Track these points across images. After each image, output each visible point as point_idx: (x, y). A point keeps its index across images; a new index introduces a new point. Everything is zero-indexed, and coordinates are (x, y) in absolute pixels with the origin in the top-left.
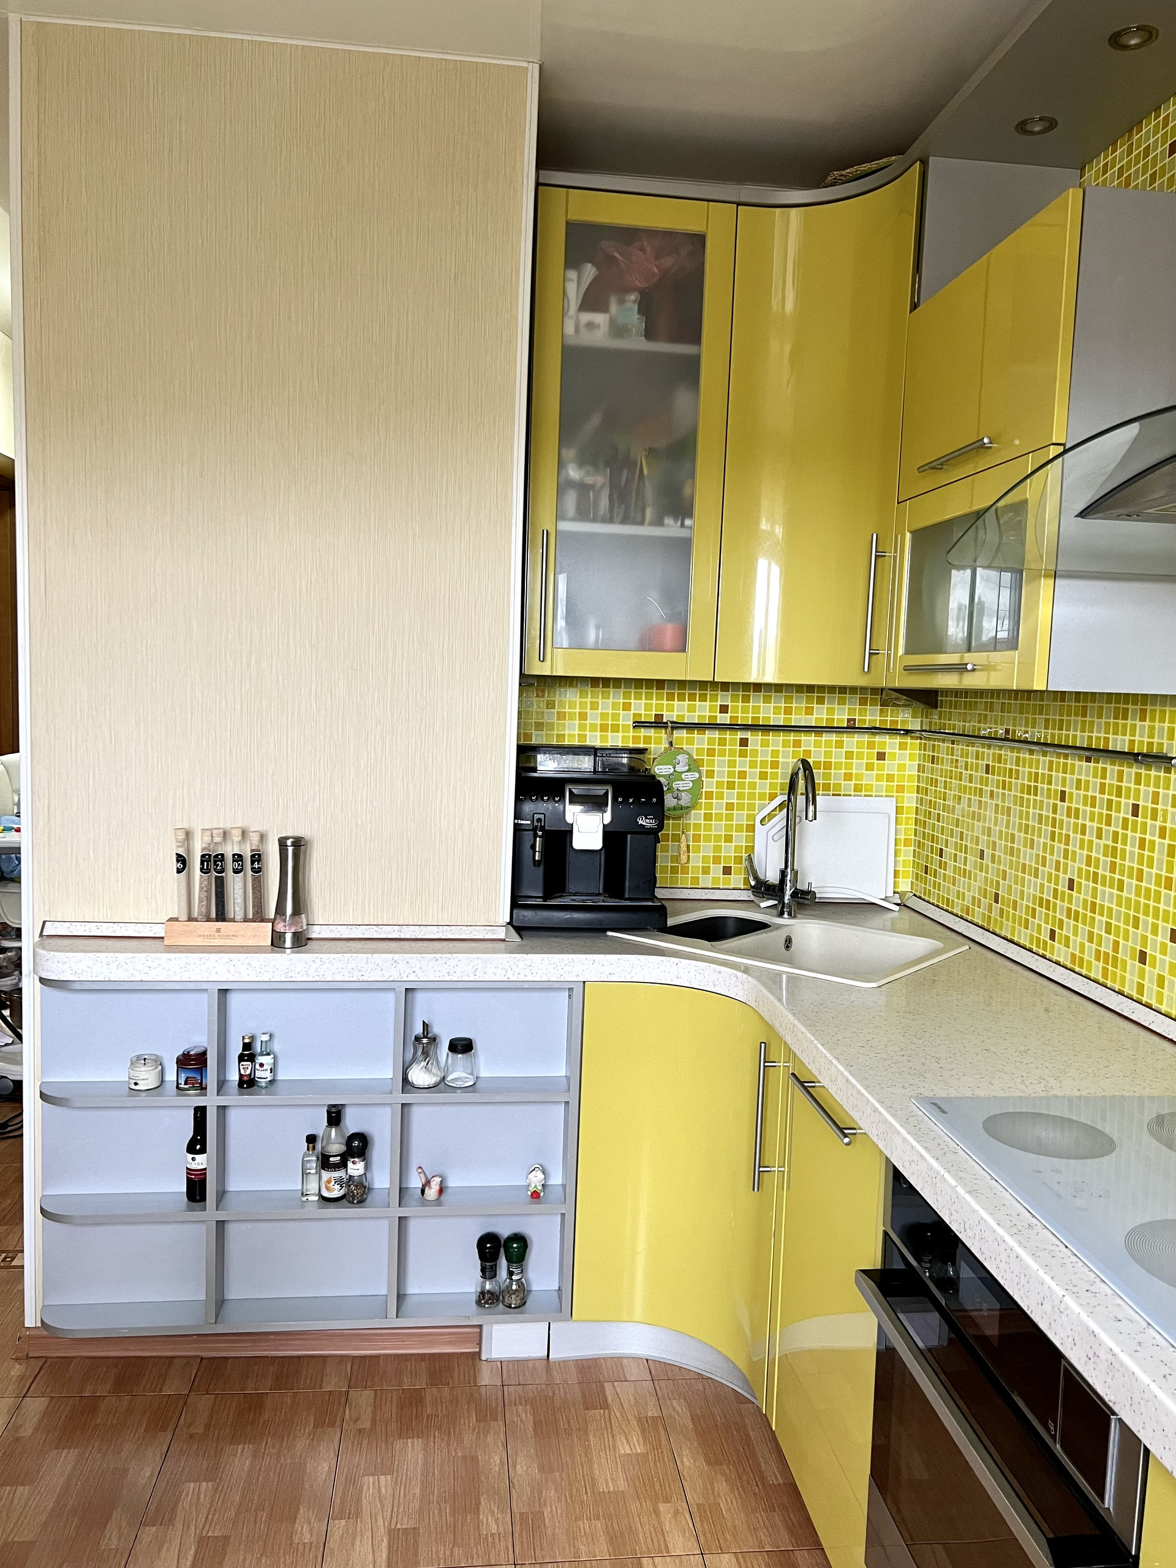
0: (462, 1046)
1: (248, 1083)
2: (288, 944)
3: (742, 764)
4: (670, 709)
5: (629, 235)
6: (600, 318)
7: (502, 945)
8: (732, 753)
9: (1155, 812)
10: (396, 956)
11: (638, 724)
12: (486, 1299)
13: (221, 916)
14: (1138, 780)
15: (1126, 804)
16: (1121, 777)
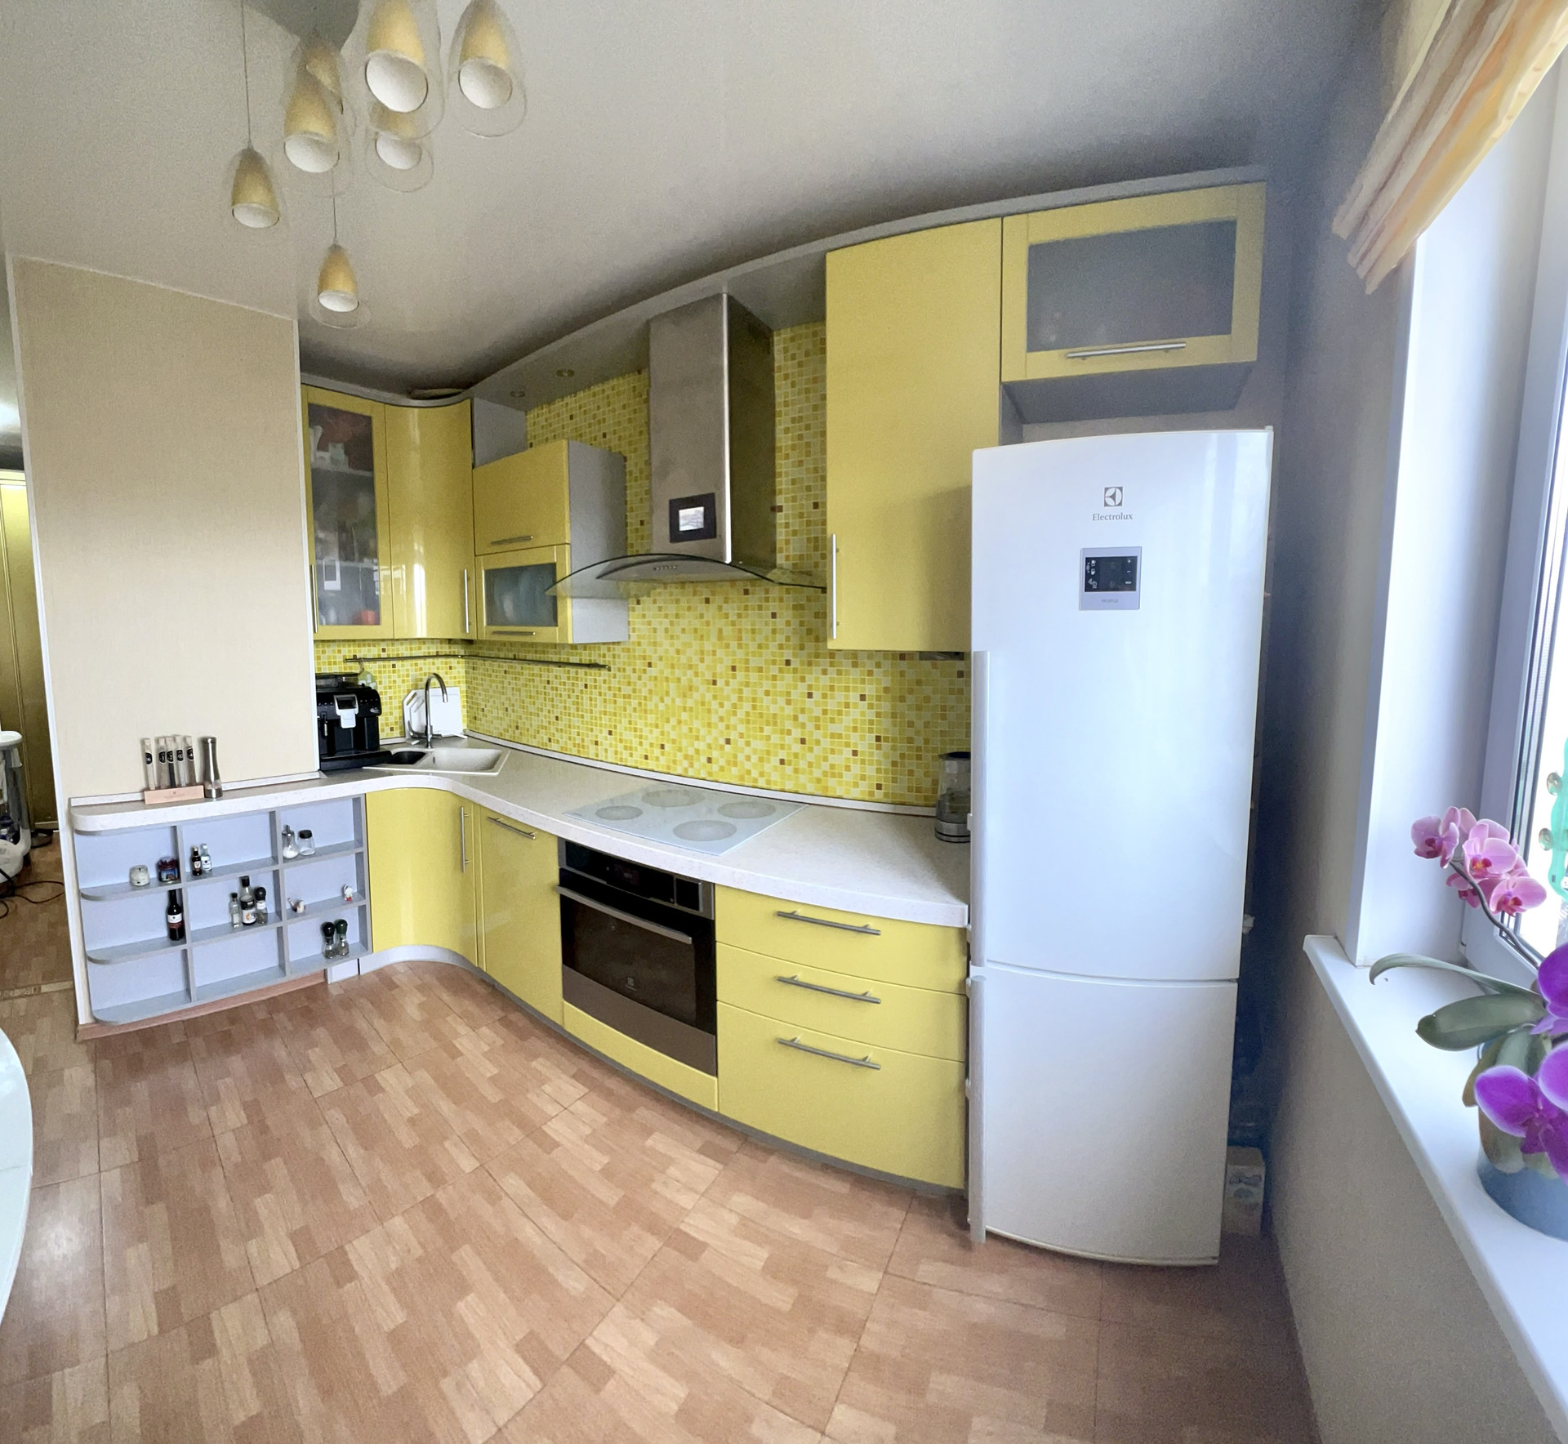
0: (306, 835)
1: (197, 873)
2: (214, 795)
3: (394, 677)
4: (360, 652)
5: (335, 413)
6: (326, 455)
7: (318, 781)
8: (389, 672)
9: (595, 686)
10: (277, 794)
11: (346, 660)
12: (328, 954)
13: (172, 785)
14: (586, 674)
15: (581, 684)
16: (577, 673)
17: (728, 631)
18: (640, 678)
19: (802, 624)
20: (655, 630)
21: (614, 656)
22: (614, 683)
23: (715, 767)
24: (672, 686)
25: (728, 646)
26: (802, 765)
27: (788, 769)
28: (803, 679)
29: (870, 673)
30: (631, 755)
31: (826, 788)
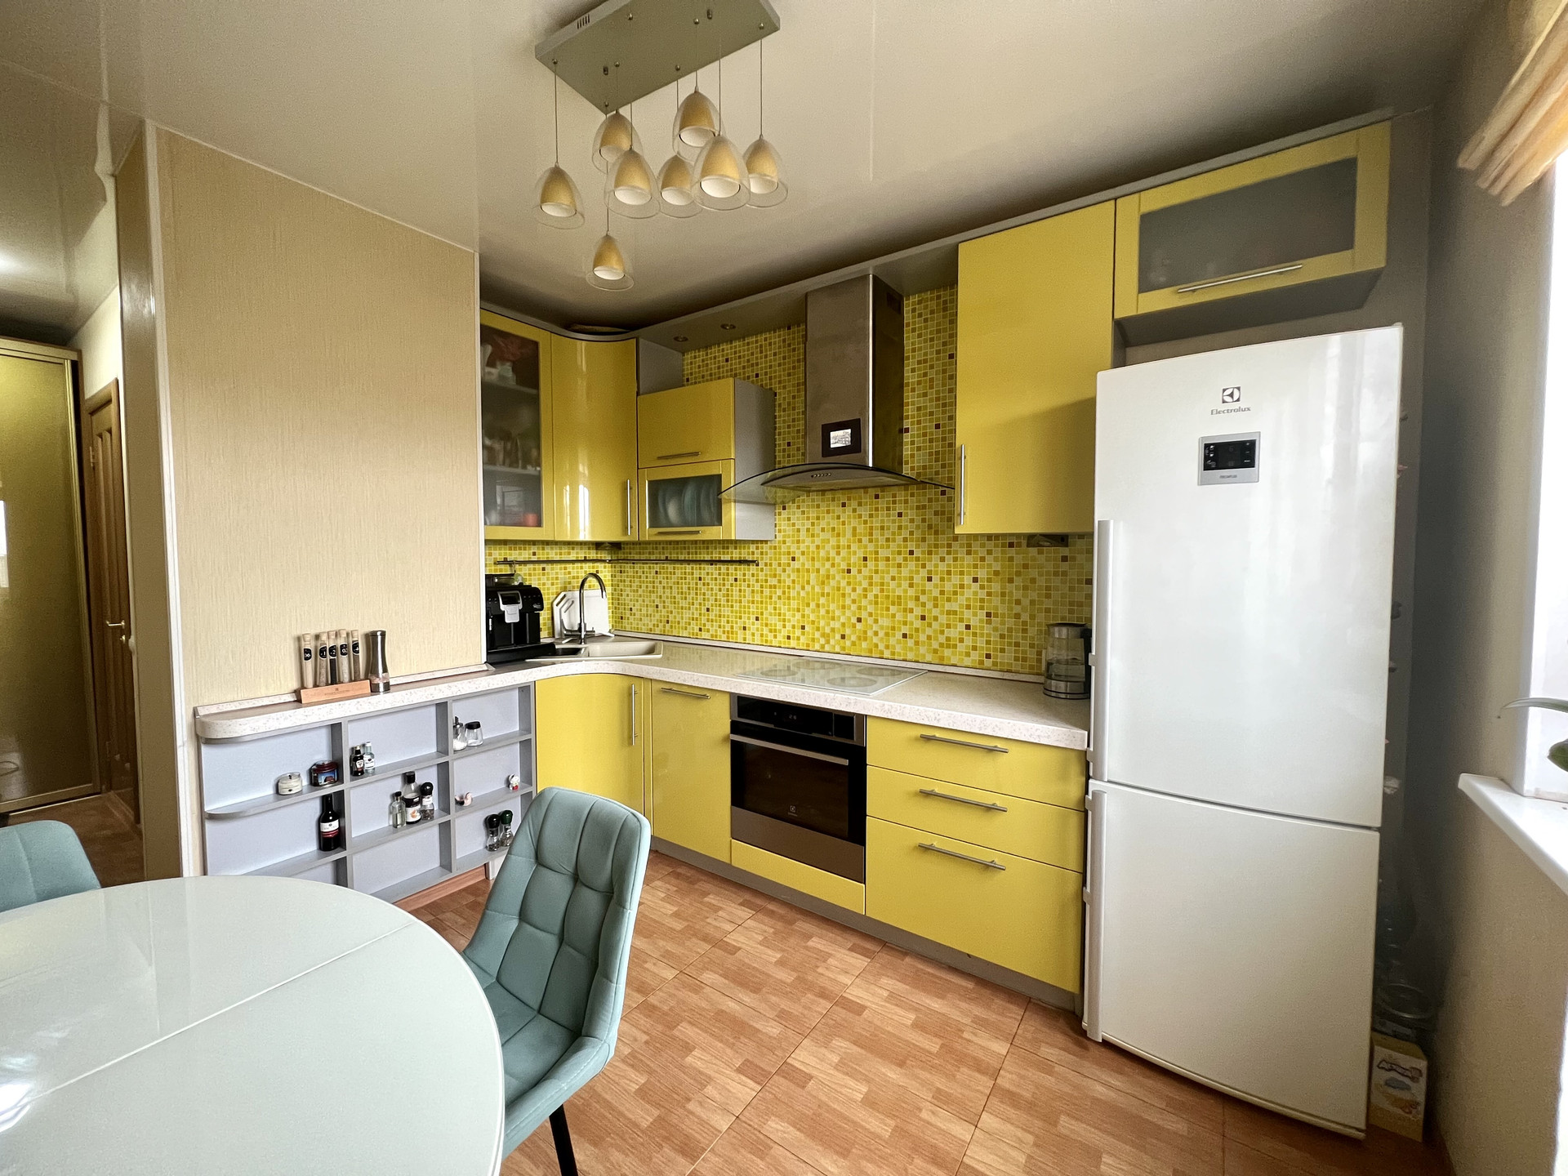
0: (474, 726)
1: (357, 773)
2: (381, 689)
3: (544, 579)
4: (511, 555)
7: (486, 673)
8: (539, 574)
9: (745, 579)
10: (450, 684)
12: (490, 847)
13: (333, 682)
14: (736, 569)
15: (731, 579)
16: (728, 569)
17: (861, 529)
18: (784, 571)
19: (924, 520)
20: (798, 530)
21: (762, 553)
22: (761, 576)
23: (848, 643)
24: (813, 576)
25: (860, 541)
26: (922, 638)
27: (910, 642)
28: (924, 566)
29: (983, 559)
30: (775, 637)
31: (942, 658)
